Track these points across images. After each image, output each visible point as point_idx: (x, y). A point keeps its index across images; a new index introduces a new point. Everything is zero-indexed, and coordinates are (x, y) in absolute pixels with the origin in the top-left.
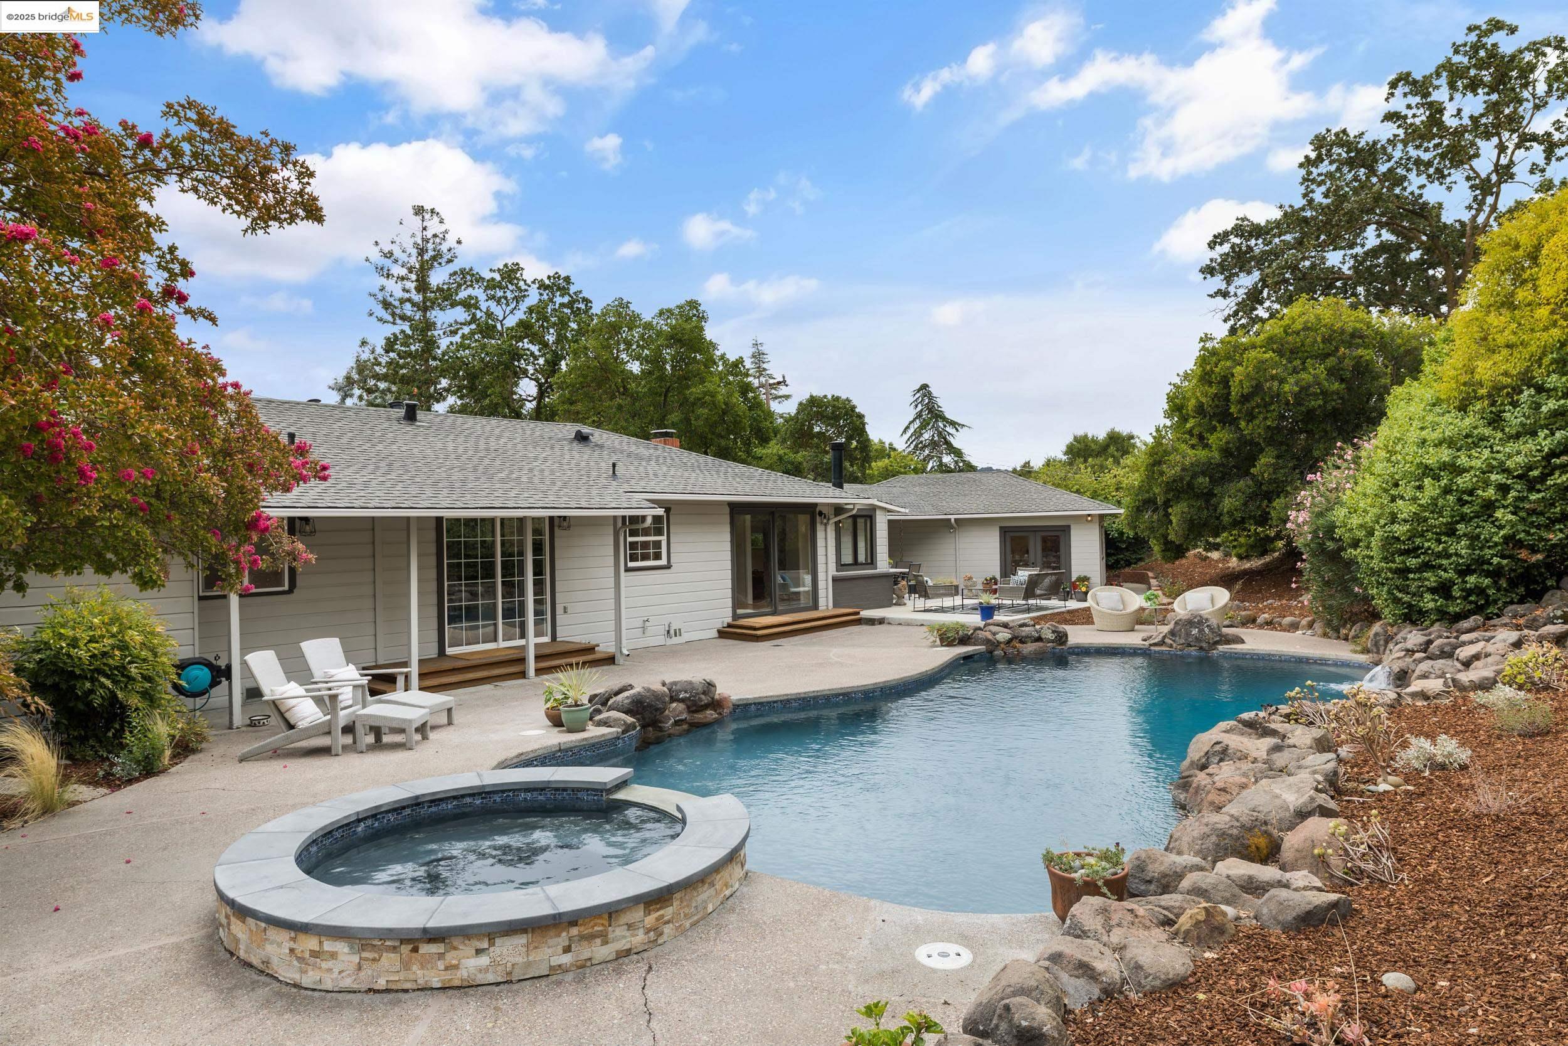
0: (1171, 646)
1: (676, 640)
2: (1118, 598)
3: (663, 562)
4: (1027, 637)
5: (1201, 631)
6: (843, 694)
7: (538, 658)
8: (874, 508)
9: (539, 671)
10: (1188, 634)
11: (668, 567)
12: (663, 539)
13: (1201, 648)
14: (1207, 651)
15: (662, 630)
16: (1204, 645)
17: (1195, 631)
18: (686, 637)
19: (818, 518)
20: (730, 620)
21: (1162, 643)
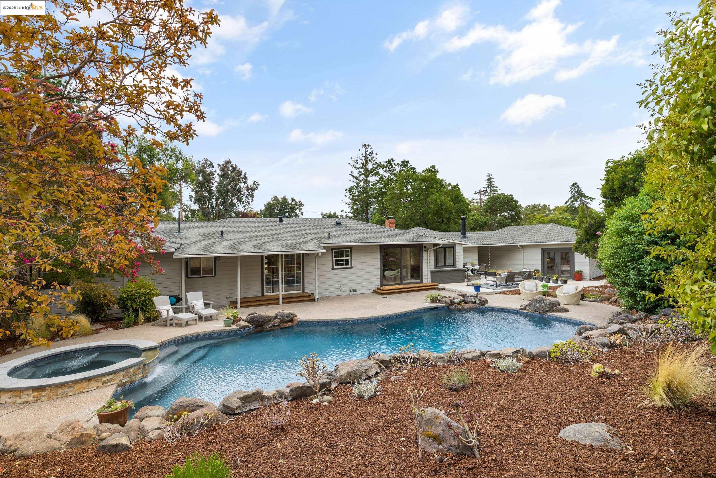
0: (528, 310)
1: (354, 293)
2: (534, 285)
3: (349, 266)
4: (469, 301)
5: (541, 305)
6: (344, 321)
7: (283, 299)
8: (455, 244)
9: (283, 303)
10: (535, 306)
11: (351, 268)
12: (349, 258)
13: (540, 313)
14: (543, 315)
15: (349, 289)
16: (541, 311)
17: (538, 305)
18: (358, 292)
19: (424, 249)
20: (379, 286)
21: (525, 309)
